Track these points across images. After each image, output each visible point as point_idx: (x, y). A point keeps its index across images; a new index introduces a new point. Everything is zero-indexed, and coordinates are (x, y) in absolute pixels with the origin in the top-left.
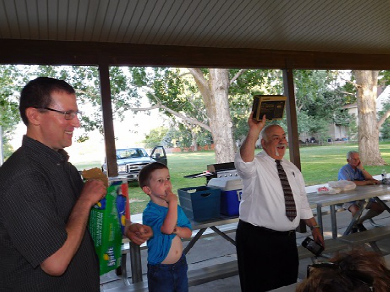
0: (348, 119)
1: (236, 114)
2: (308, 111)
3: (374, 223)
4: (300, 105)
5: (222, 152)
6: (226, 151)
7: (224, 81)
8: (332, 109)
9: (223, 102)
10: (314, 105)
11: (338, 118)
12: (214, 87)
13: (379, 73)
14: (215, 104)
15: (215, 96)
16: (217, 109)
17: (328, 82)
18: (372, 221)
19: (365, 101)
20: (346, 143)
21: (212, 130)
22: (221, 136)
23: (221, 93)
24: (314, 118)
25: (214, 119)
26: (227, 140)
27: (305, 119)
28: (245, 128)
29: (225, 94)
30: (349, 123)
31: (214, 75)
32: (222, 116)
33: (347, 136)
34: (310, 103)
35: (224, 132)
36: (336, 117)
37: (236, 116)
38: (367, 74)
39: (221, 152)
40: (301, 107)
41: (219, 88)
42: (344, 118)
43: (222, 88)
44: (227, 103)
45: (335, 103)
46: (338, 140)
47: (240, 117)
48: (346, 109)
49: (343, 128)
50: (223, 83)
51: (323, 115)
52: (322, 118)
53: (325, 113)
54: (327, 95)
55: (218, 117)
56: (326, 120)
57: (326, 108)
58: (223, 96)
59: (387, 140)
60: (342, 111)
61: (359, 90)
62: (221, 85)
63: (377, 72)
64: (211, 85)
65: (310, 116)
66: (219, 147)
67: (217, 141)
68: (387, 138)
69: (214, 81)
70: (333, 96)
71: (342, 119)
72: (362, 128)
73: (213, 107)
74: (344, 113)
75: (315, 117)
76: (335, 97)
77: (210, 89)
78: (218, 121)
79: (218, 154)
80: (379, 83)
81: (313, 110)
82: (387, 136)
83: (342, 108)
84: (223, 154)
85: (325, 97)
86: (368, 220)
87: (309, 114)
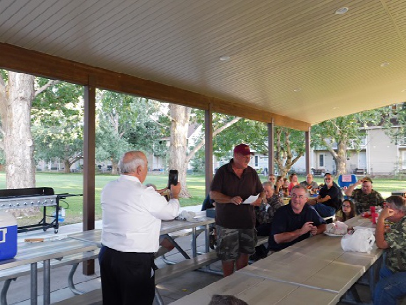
0: (166, 151)
1: (50, 133)
2: (129, 138)
3: (166, 260)
4: (122, 132)
5: (15, 175)
6: (20, 174)
7: (28, 91)
8: (151, 139)
9: (23, 114)
10: (135, 133)
11: (157, 149)
12: (12, 96)
13: (192, 111)
14: (11, 117)
15: (14, 106)
16: (14, 123)
17: (151, 112)
18: (164, 258)
19: (177, 135)
20: (162, 173)
21: (5, 148)
22: (15, 156)
23: (21, 104)
24: (134, 147)
25: (8, 134)
26: (24, 161)
27: (125, 146)
28: (60, 149)
29: (26, 107)
30: (165, 155)
31: (14, 81)
32: (20, 132)
33: (163, 167)
34: (132, 131)
35: (20, 151)
36: (155, 148)
37: (50, 135)
38: (181, 109)
39: (13, 175)
40: (122, 134)
41: (19, 98)
42: (162, 149)
43: (22, 99)
44: (28, 117)
45: (156, 134)
46: (155, 170)
47: (55, 137)
48: (165, 141)
49: (160, 159)
50: (26, 93)
51: (144, 144)
52: (141, 147)
53: (145, 142)
54: (148, 125)
55: (14, 132)
56: (145, 149)
57: (146, 137)
58: (23, 108)
59: (197, 174)
60: (161, 142)
61: (173, 124)
62: (22, 95)
63: (190, 109)
64: (9, 93)
65: (131, 144)
66: (11, 169)
67: (10, 161)
68: (197, 171)
69: (13, 88)
70: (154, 127)
71: (160, 150)
72: (173, 161)
73: (8, 119)
74: (162, 144)
75: (135, 145)
76: (156, 129)
77: (7, 96)
78: (14, 138)
79: (8, 177)
80: (190, 120)
81: (134, 138)
82: (197, 170)
83: (161, 140)
84: (16, 178)
85: (147, 127)
86: (160, 257)
87: (129, 141)
